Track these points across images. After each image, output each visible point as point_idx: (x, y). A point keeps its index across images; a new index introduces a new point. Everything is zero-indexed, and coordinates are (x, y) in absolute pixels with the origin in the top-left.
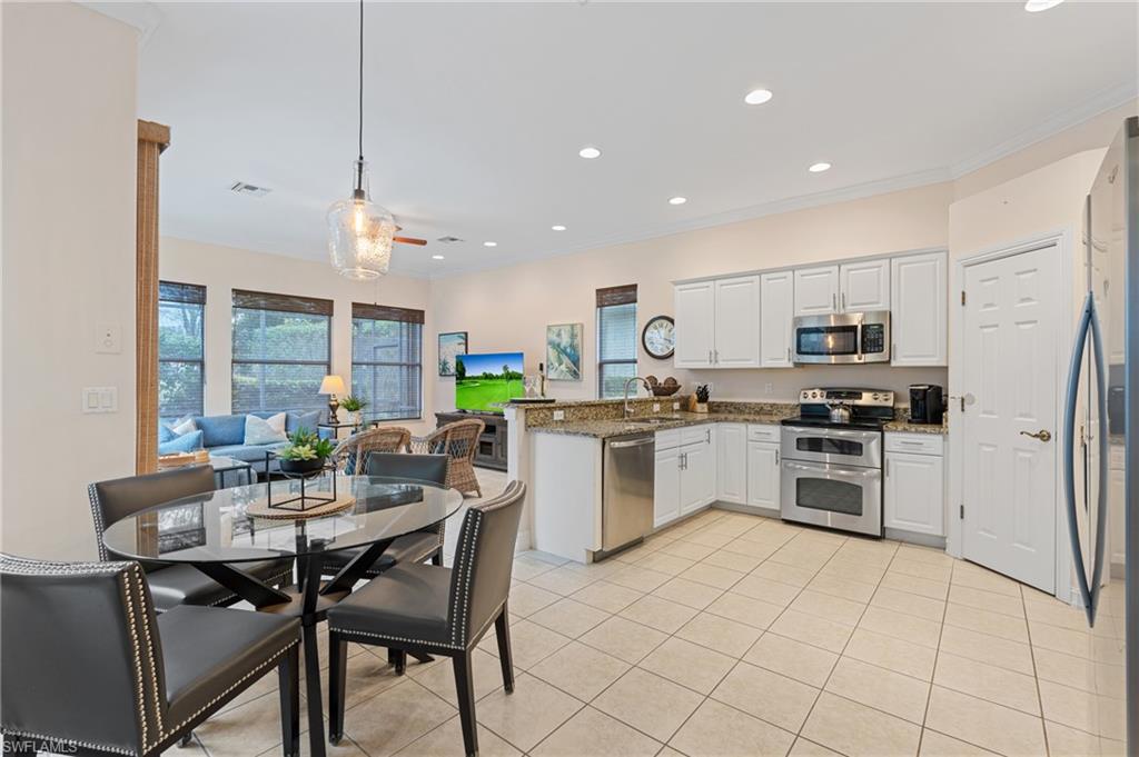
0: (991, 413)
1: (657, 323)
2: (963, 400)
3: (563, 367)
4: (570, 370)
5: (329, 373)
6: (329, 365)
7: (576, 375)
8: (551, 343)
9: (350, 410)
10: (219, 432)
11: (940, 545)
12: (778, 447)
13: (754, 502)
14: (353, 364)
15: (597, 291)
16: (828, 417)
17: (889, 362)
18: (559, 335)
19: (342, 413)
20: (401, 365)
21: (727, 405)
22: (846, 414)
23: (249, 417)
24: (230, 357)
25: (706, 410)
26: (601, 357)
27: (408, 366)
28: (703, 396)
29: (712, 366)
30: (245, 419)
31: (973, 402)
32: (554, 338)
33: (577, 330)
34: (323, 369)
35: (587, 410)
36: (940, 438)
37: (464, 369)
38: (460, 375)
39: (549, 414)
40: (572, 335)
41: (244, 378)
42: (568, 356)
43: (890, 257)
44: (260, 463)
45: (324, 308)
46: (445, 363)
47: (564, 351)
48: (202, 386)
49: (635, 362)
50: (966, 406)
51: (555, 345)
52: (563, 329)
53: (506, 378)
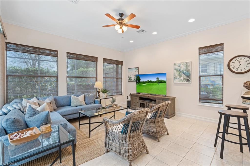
1: (237, 58)
3: (182, 78)
4: (185, 79)
5: (96, 81)
6: (96, 78)
7: (188, 81)
8: (176, 70)
9: (103, 93)
10: (62, 102)
14: (103, 78)
15: (199, 48)
18: (180, 66)
19: (101, 94)
20: (114, 78)
23: (72, 96)
24: (66, 75)
26: (200, 74)
27: (116, 78)
30: (71, 97)
32: (177, 67)
33: (189, 64)
34: (94, 79)
37: (140, 79)
38: (138, 81)
40: (187, 66)
41: (71, 82)
42: (185, 74)
44: (77, 114)
45: (95, 59)
46: (130, 78)
47: (183, 72)
48: (57, 85)
51: (178, 70)
52: (182, 64)
53: (158, 82)
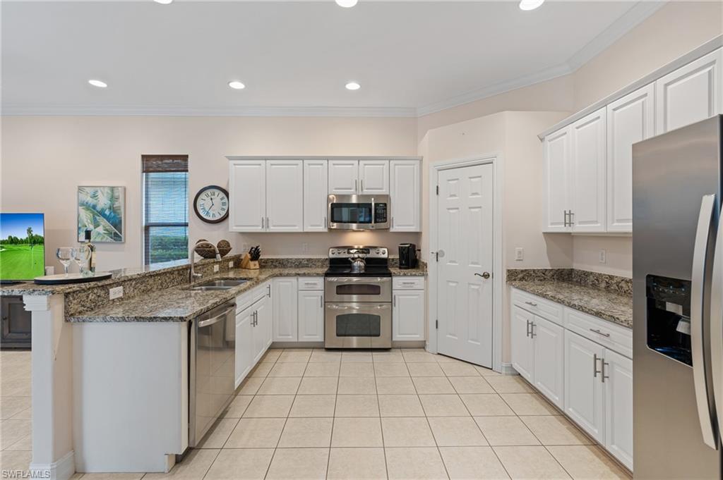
0: (454, 262)
1: (209, 192)
2: (437, 254)
3: (100, 229)
4: (109, 233)
7: (115, 238)
8: (82, 204)
11: (422, 346)
12: (322, 293)
13: (304, 338)
15: (144, 157)
16: (351, 267)
17: (389, 229)
18: (94, 196)
21: (273, 261)
22: (362, 264)
25: (258, 267)
26: (147, 220)
28: (255, 255)
29: (263, 231)
31: (443, 256)
32: (87, 199)
33: (119, 193)
35: (151, 281)
36: (423, 278)
39: (102, 293)
40: (112, 197)
42: (108, 218)
43: (390, 159)
47: (102, 213)
49: (186, 225)
50: (439, 258)
51: (89, 206)
52: (99, 191)
53: (31, 243)
